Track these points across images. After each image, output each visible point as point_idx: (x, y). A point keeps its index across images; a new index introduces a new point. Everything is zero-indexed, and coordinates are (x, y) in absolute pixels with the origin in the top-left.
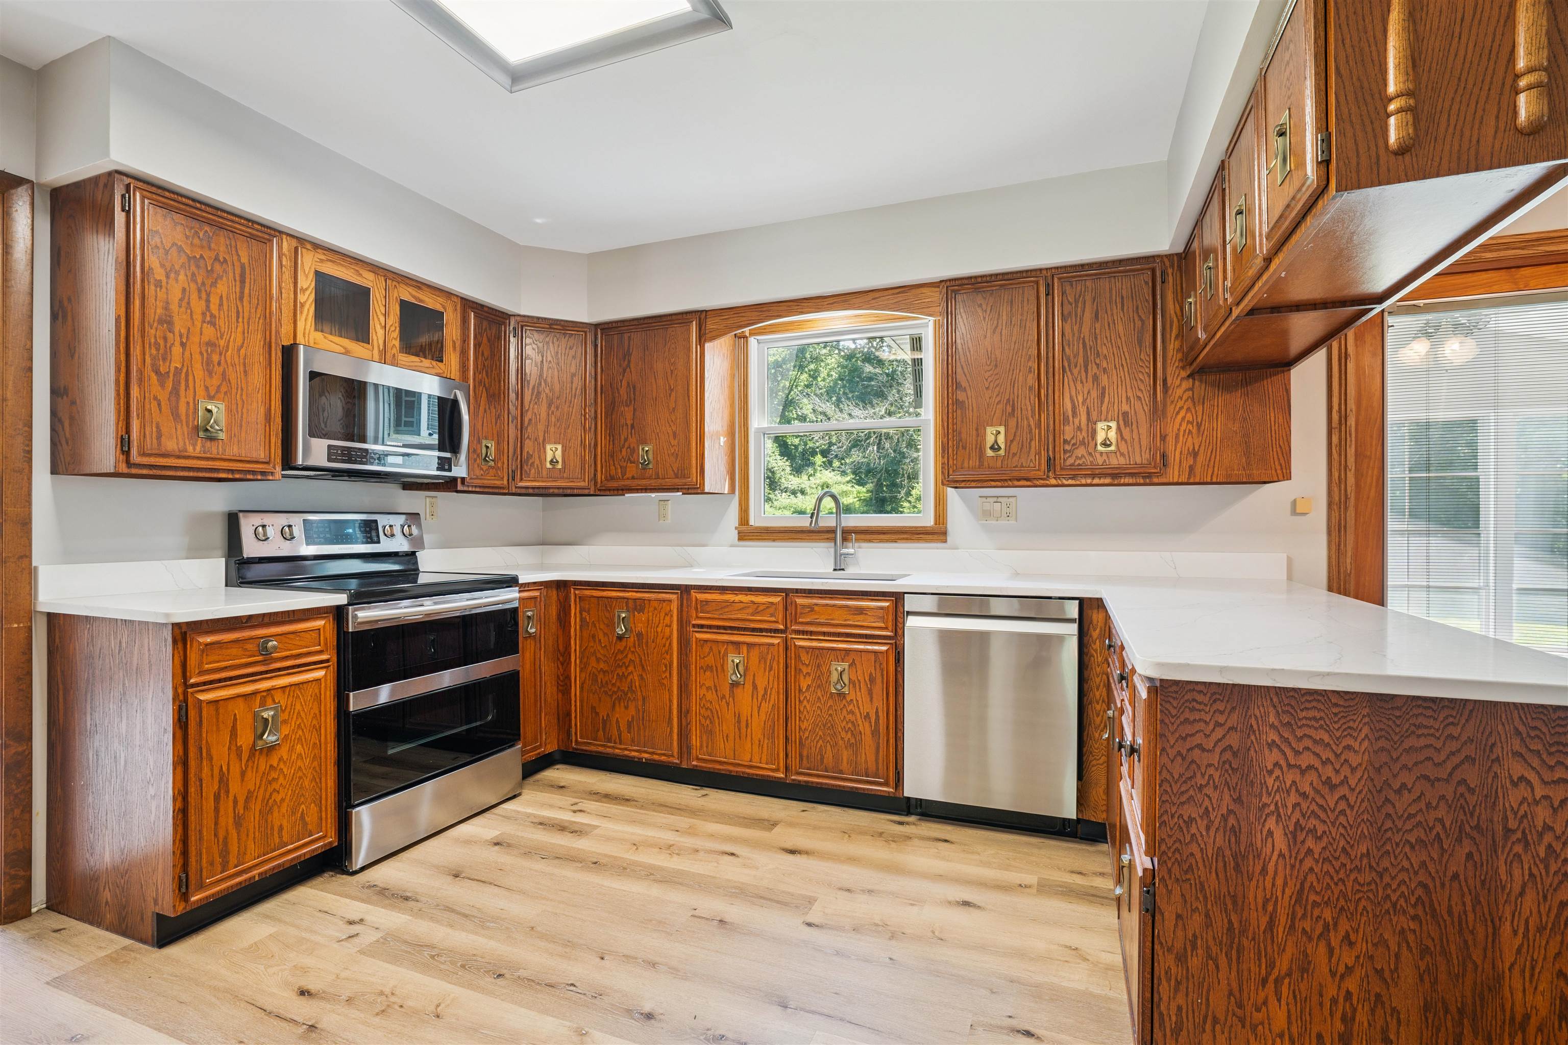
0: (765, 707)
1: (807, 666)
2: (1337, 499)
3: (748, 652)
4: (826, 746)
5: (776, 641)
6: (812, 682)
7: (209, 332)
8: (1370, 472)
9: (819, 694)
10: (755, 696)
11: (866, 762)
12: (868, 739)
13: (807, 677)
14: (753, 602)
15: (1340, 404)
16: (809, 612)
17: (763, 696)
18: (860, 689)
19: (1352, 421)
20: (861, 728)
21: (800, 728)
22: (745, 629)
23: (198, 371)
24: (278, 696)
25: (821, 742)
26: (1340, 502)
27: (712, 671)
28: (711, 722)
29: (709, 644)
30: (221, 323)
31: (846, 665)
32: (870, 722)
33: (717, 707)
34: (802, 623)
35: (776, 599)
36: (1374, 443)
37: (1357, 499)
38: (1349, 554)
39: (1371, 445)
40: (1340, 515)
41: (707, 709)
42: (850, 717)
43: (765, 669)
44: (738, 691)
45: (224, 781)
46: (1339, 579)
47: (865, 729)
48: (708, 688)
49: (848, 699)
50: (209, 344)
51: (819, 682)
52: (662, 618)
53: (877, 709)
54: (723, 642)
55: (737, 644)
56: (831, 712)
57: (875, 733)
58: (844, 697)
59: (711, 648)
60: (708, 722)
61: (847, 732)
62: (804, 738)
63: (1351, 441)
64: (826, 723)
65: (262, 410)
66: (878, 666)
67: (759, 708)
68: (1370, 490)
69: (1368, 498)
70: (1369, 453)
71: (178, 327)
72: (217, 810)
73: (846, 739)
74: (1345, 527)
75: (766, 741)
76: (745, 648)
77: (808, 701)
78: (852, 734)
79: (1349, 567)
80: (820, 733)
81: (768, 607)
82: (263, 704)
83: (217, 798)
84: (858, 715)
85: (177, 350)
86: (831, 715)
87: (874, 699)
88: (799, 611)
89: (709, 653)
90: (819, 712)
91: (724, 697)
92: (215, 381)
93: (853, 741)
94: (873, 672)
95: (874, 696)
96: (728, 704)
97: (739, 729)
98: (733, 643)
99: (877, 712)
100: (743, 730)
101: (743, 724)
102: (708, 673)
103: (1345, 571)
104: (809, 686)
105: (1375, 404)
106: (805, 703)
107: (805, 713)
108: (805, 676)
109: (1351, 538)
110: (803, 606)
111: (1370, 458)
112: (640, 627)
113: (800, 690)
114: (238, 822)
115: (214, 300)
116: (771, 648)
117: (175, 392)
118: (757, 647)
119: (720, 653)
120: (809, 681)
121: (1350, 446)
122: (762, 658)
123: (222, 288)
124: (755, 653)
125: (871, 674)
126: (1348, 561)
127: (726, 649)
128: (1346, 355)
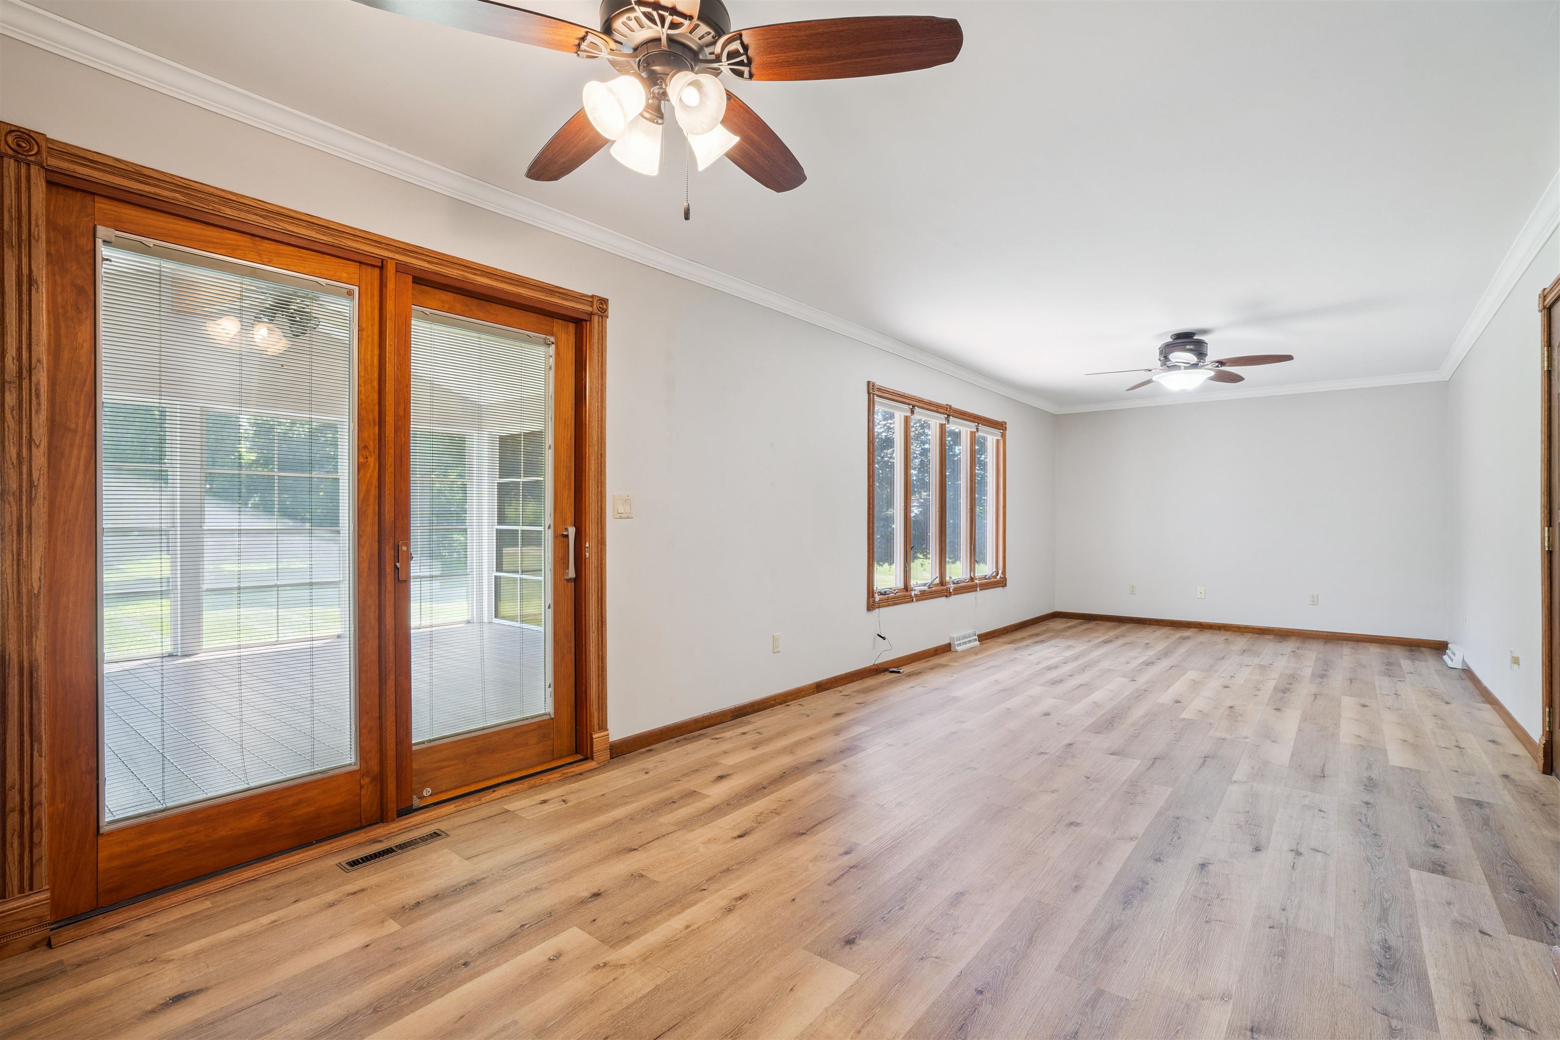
2: (14, 486)
8: (75, 452)
15: (19, 349)
19: (42, 377)
26: (21, 491)
36: (81, 413)
37: (53, 488)
38: (37, 565)
39: (77, 415)
40: (21, 510)
46: (20, 602)
63: (39, 404)
68: (75, 477)
69: (72, 487)
70: (73, 426)
74: (30, 528)
79: (36, 585)
103: (29, 592)
105: (83, 359)
109: (39, 542)
111: (75, 432)
121: (37, 412)
126: (35, 575)
128: (31, 281)
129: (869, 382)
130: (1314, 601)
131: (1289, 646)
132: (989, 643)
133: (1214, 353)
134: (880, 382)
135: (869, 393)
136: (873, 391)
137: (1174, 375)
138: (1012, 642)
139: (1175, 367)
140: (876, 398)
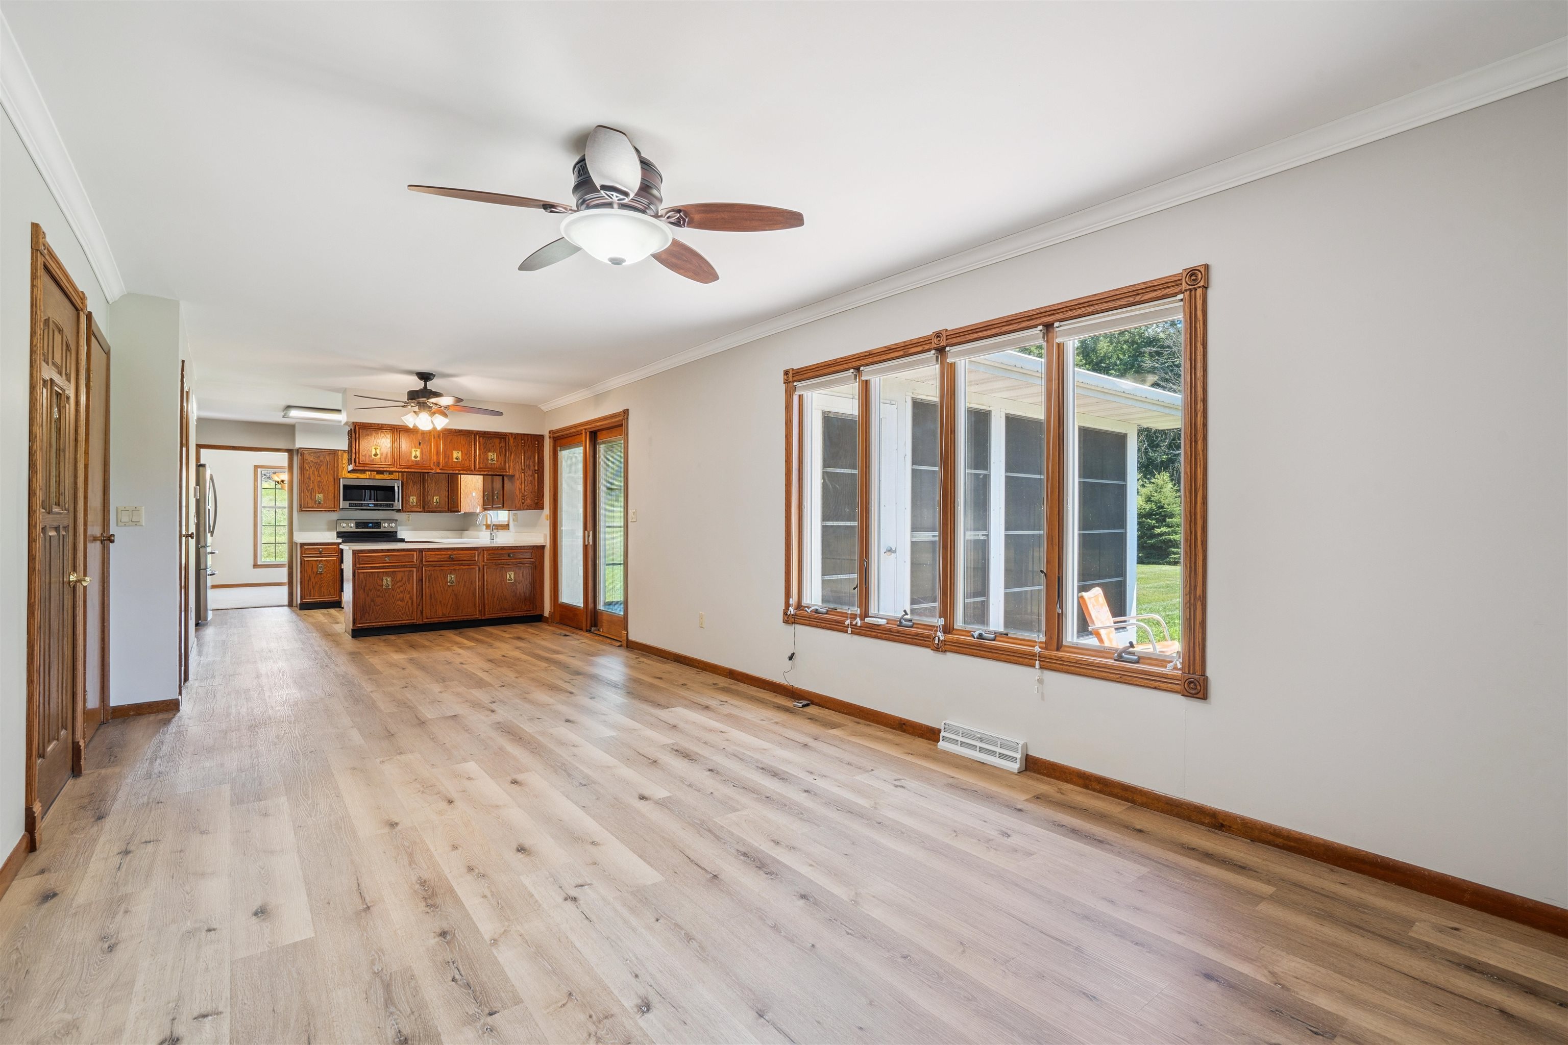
7: (319, 479)
23: (317, 488)
24: (323, 562)
30: (322, 476)
45: (310, 578)
50: (320, 481)
65: (333, 495)
71: (312, 479)
72: (308, 584)
82: (319, 563)
83: (308, 581)
85: (312, 484)
92: (321, 489)
114: (313, 588)
115: (320, 471)
117: (311, 493)
123: (322, 468)
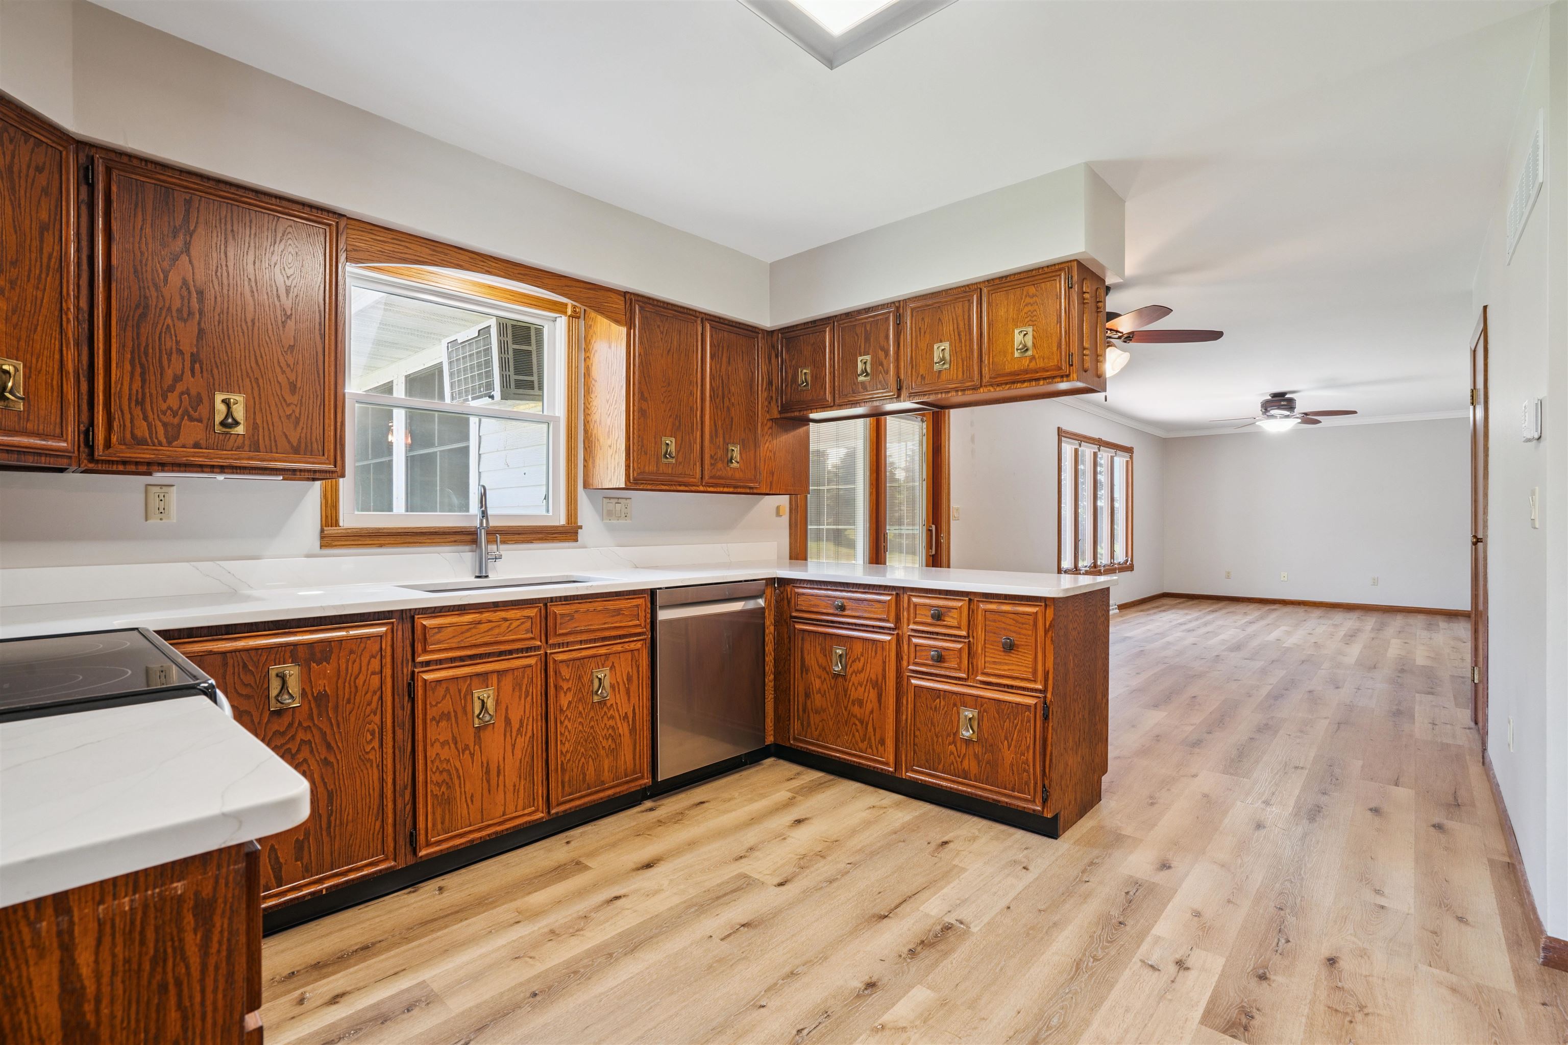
0: (521, 742)
1: (568, 680)
3: (499, 682)
4: (588, 763)
5: (532, 661)
6: (573, 698)
9: (581, 708)
10: (508, 735)
11: (625, 762)
12: (627, 740)
13: (568, 693)
14: (506, 620)
16: (569, 620)
17: (519, 729)
18: (619, 691)
20: (620, 731)
21: (562, 752)
22: (489, 655)
25: (583, 759)
27: (449, 719)
28: (449, 787)
29: (444, 685)
31: (607, 670)
32: (628, 722)
33: (458, 765)
34: (561, 635)
35: (532, 612)
41: (441, 772)
42: (611, 723)
43: (520, 698)
44: (486, 735)
47: (624, 729)
48: (443, 744)
49: (609, 705)
51: (580, 695)
52: (364, 664)
53: (634, 707)
54: (464, 677)
55: (484, 676)
56: (592, 723)
57: (633, 731)
58: (605, 704)
59: (447, 689)
60: (444, 788)
61: (607, 739)
62: (565, 762)
64: (588, 737)
66: (634, 664)
67: (513, 746)
73: (607, 747)
75: (522, 783)
76: (495, 678)
77: (569, 720)
78: (613, 739)
80: (583, 750)
81: (523, 623)
84: (618, 717)
86: (592, 727)
87: (632, 698)
88: (558, 621)
89: (445, 696)
90: (581, 728)
91: (467, 747)
93: (613, 746)
94: (630, 670)
95: (632, 694)
96: (472, 755)
97: (488, 781)
98: (478, 675)
99: (634, 709)
100: (494, 782)
101: (494, 773)
102: (443, 724)
104: (570, 703)
106: (566, 722)
107: (567, 733)
108: (565, 693)
110: (562, 615)
112: (321, 685)
113: (561, 710)
116: (529, 671)
118: (511, 673)
119: (460, 691)
120: (570, 696)
122: (517, 685)
124: (508, 682)
125: (628, 673)
127: (470, 685)
129: (1059, 428)
130: (1375, 582)
131: (1354, 615)
132: (1125, 612)
133: (1300, 407)
134: (1066, 427)
135: (1059, 435)
136: (1061, 434)
137: (1272, 422)
138: (1142, 611)
139: (1272, 416)
140: (1063, 439)
